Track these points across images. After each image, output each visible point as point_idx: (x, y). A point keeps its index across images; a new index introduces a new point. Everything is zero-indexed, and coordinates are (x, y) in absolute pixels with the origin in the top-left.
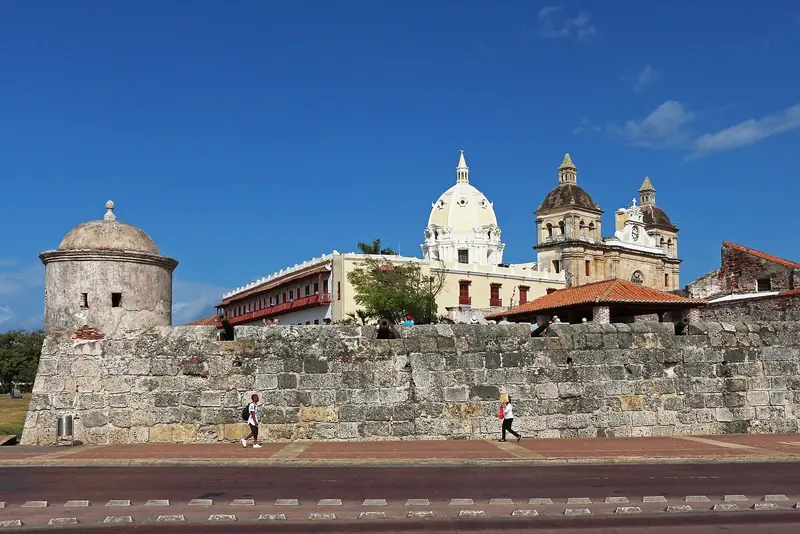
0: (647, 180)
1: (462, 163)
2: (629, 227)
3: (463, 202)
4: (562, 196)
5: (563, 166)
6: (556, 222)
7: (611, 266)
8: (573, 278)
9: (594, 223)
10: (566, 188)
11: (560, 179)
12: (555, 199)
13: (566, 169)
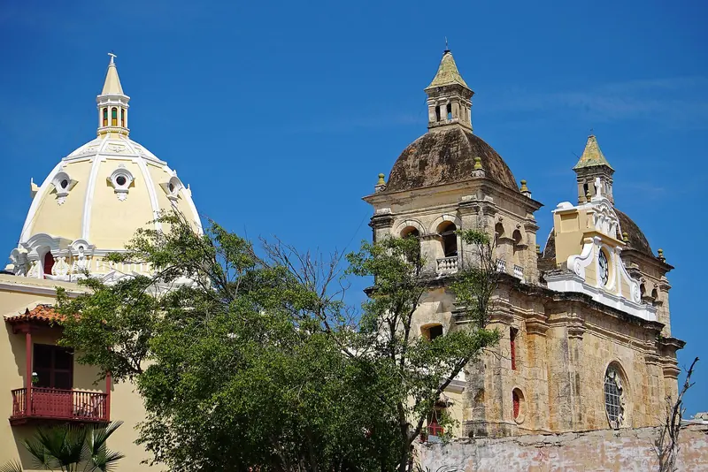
0: (592, 144)
1: (113, 85)
2: (591, 250)
3: (121, 181)
4: (445, 157)
5: (438, 81)
6: (430, 223)
7: (565, 346)
8: (487, 373)
9: (523, 231)
10: (452, 137)
11: (432, 116)
12: (423, 164)
13: (450, 89)
